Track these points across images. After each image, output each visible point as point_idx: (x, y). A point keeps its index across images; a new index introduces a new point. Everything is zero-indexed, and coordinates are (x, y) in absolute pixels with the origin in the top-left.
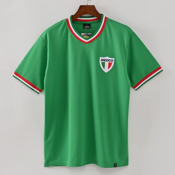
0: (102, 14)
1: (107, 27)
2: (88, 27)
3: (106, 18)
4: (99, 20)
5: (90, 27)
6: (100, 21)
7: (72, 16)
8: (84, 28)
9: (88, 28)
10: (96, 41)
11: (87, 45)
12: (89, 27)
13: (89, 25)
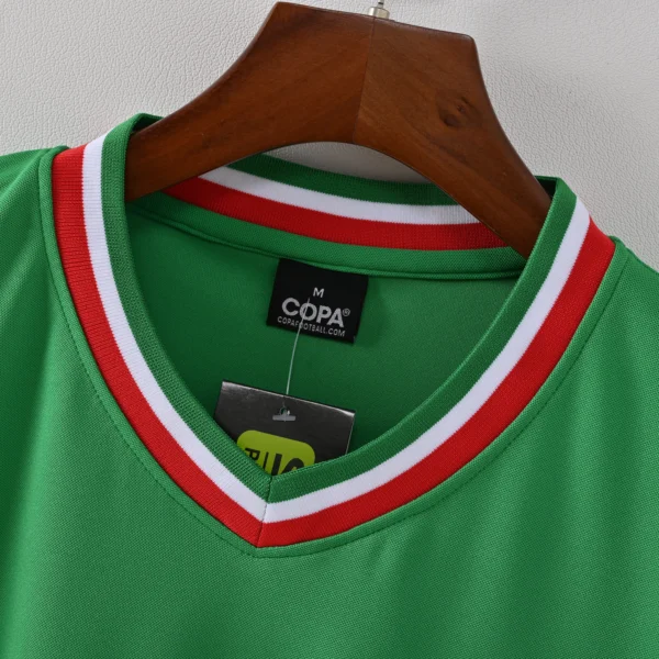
0: (550, 185)
1: (586, 365)
2: (322, 313)
3: (598, 248)
4: (505, 254)
5: (352, 325)
6: (511, 273)
7: (143, 122)
8: (273, 317)
9: (323, 332)
10: (391, 539)
11: (264, 563)
12: (337, 317)
13: (350, 290)
